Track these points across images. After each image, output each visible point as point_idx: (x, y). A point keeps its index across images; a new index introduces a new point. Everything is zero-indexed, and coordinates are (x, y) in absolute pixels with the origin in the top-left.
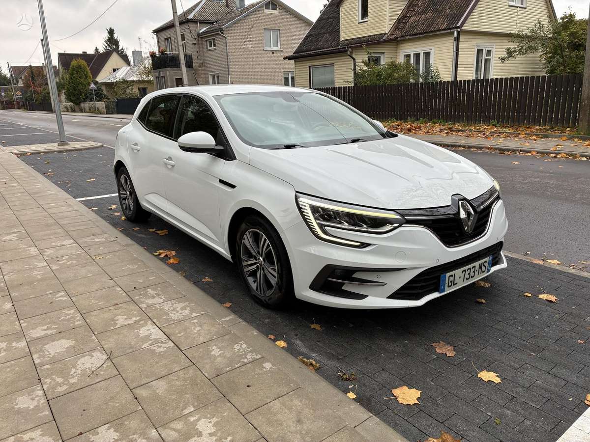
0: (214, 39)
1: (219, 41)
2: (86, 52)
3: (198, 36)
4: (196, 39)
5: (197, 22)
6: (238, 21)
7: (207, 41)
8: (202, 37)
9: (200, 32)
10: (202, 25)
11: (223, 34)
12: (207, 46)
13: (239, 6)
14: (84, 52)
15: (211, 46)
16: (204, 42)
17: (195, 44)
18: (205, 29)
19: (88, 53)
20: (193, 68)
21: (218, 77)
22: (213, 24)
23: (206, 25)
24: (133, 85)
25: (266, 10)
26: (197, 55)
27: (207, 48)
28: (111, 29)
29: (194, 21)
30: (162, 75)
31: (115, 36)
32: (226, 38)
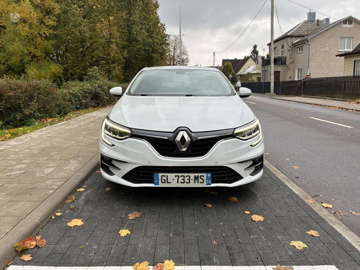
0: (302, 47)
1: (305, 47)
2: (236, 59)
3: (292, 45)
4: (290, 47)
5: (293, 37)
6: (320, 34)
7: (298, 47)
8: (295, 46)
9: (294, 43)
10: (296, 39)
11: (308, 43)
12: (297, 51)
13: (325, 24)
14: (235, 59)
15: (300, 51)
16: (296, 48)
17: (290, 50)
18: (299, 40)
19: (237, 59)
20: (286, 64)
21: (301, 70)
22: (304, 37)
23: (300, 38)
24: (253, 75)
25: (343, 25)
26: (290, 57)
27: (297, 52)
28: (255, 45)
29: (291, 36)
30: (266, 69)
31: (257, 49)
32: (310, 45)
